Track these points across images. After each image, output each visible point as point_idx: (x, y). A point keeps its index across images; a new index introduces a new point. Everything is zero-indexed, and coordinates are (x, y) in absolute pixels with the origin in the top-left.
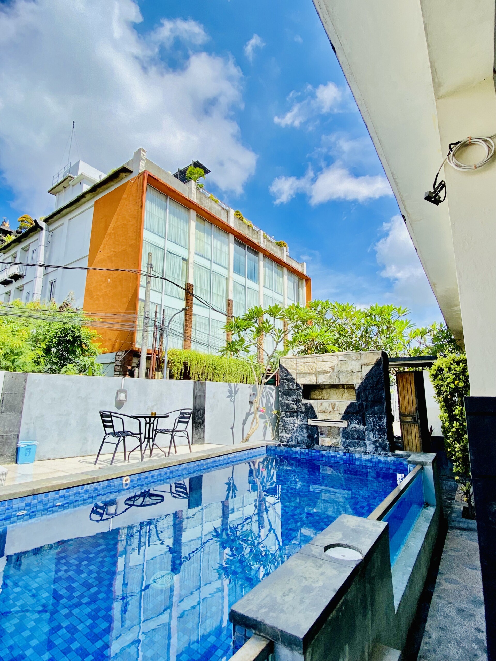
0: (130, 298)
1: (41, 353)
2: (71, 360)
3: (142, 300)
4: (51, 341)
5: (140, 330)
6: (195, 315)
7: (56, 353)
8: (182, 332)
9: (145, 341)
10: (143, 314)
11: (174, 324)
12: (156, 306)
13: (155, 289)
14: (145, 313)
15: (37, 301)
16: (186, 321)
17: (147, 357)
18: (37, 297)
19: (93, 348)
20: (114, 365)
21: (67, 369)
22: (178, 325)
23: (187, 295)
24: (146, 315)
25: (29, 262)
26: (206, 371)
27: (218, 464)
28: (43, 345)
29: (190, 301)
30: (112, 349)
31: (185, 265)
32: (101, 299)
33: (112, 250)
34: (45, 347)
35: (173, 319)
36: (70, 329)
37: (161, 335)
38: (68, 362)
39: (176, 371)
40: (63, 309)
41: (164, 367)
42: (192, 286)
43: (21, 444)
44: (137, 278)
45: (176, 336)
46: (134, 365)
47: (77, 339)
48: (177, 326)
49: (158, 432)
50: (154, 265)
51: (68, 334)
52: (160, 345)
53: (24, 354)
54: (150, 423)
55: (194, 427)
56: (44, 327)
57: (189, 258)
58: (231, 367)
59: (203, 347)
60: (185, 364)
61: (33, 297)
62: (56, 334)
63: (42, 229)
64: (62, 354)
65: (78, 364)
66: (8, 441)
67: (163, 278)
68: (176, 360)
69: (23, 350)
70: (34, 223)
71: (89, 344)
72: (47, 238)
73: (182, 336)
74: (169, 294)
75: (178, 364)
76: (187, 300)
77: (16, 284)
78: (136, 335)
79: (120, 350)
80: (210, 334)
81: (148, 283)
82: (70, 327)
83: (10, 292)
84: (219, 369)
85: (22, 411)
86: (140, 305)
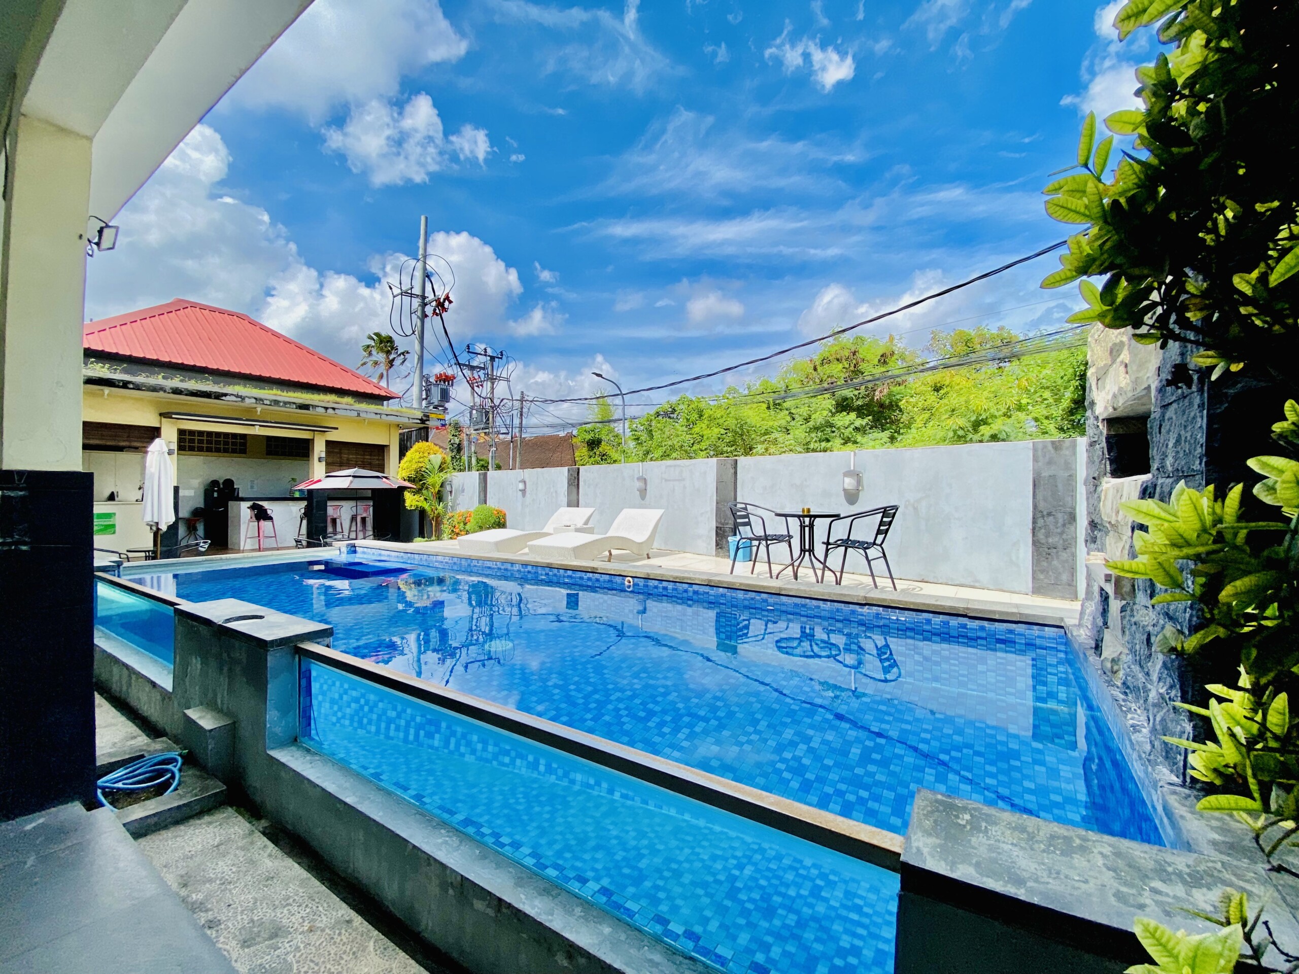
66: (725, 534)
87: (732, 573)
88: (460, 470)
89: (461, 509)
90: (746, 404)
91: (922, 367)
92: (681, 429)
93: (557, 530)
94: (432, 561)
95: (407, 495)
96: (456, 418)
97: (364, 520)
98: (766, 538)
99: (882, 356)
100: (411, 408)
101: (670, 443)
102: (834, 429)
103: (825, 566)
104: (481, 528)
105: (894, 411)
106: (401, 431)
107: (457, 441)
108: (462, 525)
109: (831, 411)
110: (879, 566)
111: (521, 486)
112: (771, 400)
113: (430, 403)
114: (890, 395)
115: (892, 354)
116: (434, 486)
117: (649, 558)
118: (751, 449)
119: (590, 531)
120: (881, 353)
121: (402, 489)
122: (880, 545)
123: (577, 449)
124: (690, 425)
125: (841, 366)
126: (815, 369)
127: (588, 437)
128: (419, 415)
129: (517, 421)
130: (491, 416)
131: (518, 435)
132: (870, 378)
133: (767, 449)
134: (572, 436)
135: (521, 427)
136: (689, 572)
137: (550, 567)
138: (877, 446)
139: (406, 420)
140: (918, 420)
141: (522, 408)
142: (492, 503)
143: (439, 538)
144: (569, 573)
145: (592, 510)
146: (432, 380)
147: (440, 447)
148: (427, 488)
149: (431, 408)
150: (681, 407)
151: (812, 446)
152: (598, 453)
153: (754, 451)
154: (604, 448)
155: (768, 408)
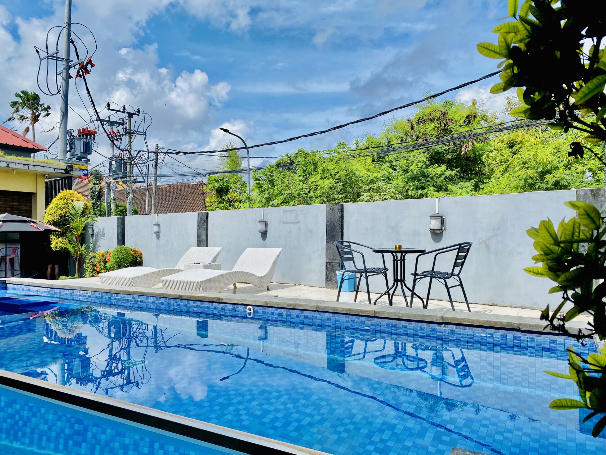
66: (334, 268)
87: (338, 300)
88: (101, 215)
89: (101, 250)
90: (354, 157)
91: (500, 127)
92: (299, 179)
93: (187, 267)
94: (76, 295)
95: (53, 238)
96: (96, 168)
97: (12, 261)
98: (366, 271)
99: (467, 117)
100: (56, 159)
101: (289, 192)
102: (429, 179)
103: (413, 293)
104: (119, 267)
105: (478, 164)
106: (47, 180)
107: (98, 189)
108: (102, 264)
109: (426, 164)
110: (456, 293)
111: (156, 229)
112: (375, 154)
113: (73, 155)
114: (473, 150)
115: (475, 116)
116: (76, 229)
117: (268, 290)
118: (359, 196)
119: (218, 267)
120: (466, 116)
121: (48, 232)
122: (458, 275)
123: (207, 196)
124: (307, 175)
125: (432, 125)
126: (412, 128)
127: (218, 185)
128: (63, 165)
129: (152, 171)
130: (128, 166)
131: (153, 183)
132: (456, 136)
133: (371, 197)
134: (203, 184)
135: (156, 176)
136: (300, 300)
137: (181, 298)
138: (464, 194)
139: (52, 171)
140: (496, 172)
141: (157, 159)
142: (129, 244)
143: (81, 276)
144: (198, 303)
145: (219, 249)
146: (76, 134)
147: (83, 195)
148: (71, 231)
149: (75, 159)
150: (299, 159)
151: (410, 193)
152: (226, 199)
153: (361, 198)
154: (232, 194)
155: (373, 161)
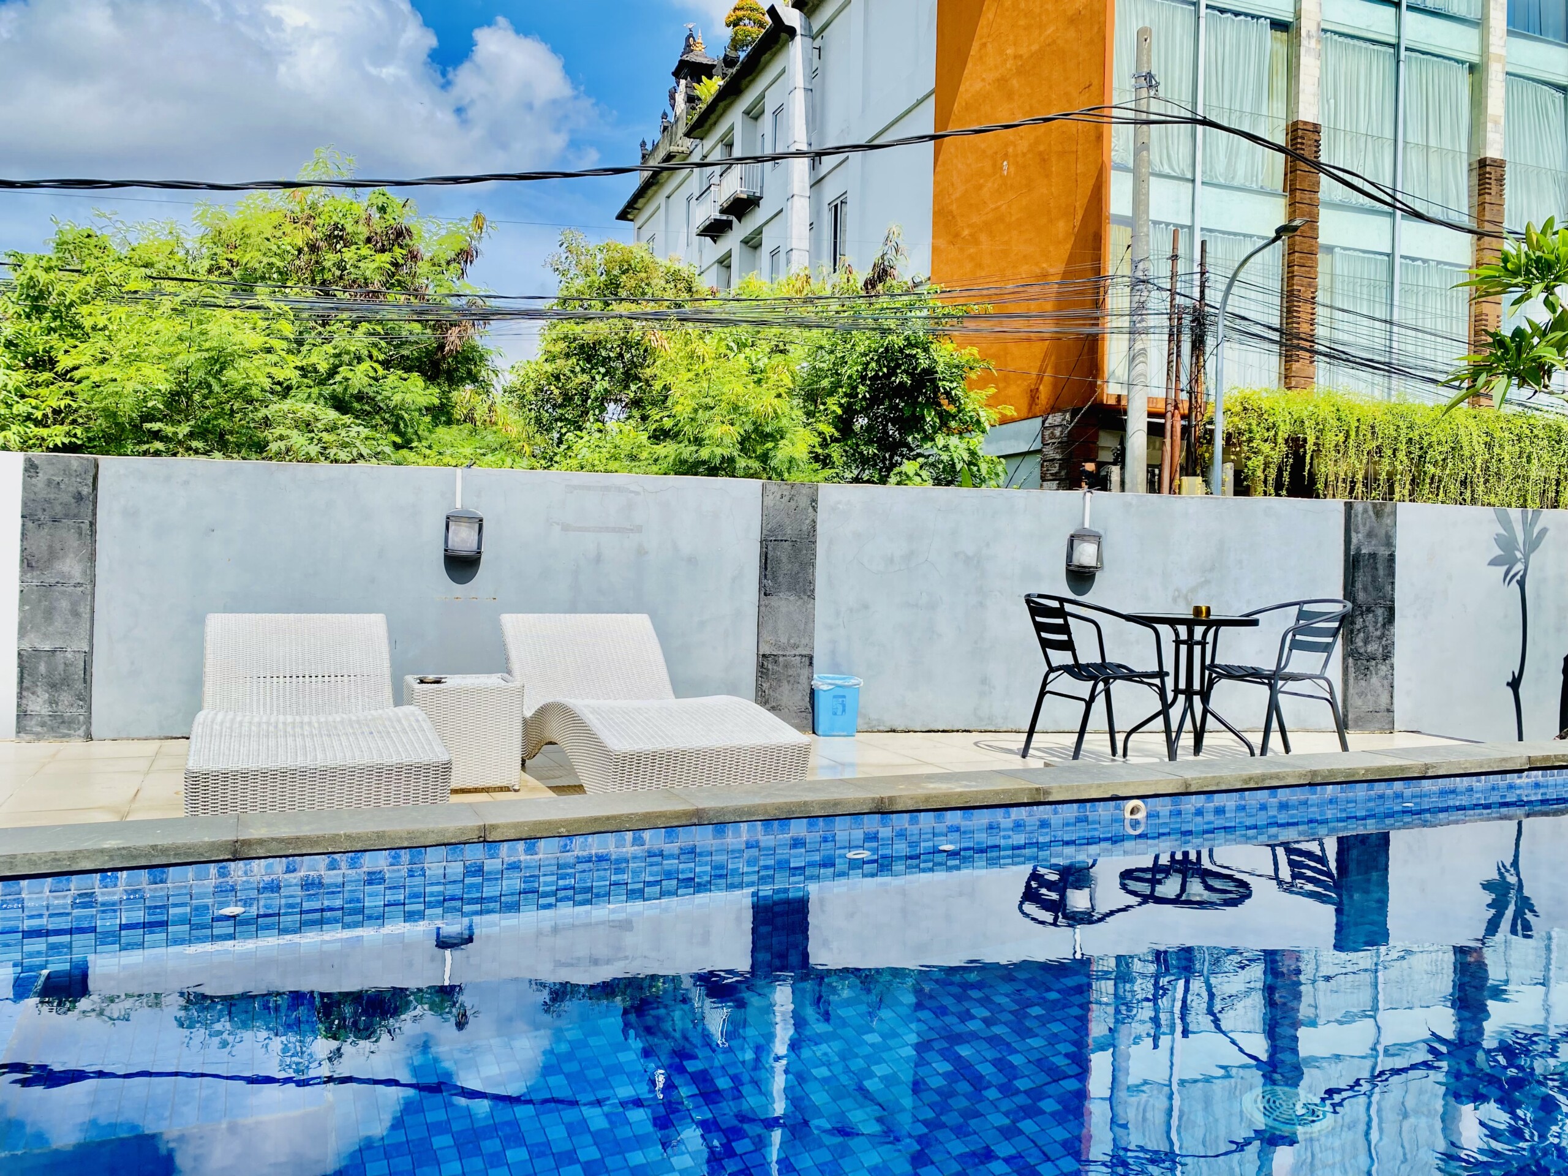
0: (1079, 217)
1: (829, 430)
2: (911, 449)
3: (1122, 221)
4: (852, 394)
5: (1119, 331)
6: (1330, 249)
7: (869, 429)
8: (1276, 322)
9: (1140, 368)
10: (1126, 269)
11: (1243, 292)
12: (1175, 232)
13: (1167, 170)
14: (1135, 265)
15: (802, 274)
16: (1291, 278)
17: (1149, 423)
18: (800, 262)
19: (969, 408)
20: (1038, 458)
21: (904, 477)
22: (1260, 297)
23: (1291, 172)
24: (1139, 274)
25: (768, 151)
26: (1385, 467)
27: (1464, 800)
28: (834, 405)
29: (1307, 195)
30: (1030, 409)
31: (1282, 50)
32: (983, 237)
33: (1010, 51)
34: (839, 411)
35: (1241, 276)
36: (901, 350)
37: (1198, 345)
38: (902, 456)
39: (1259, 473)
40: (874, 287)
41: (1211, 458)
42: (1316, 129)
43: (822, 682)
44: (1099, 137)
45: (1254, 342)
46: (1106, 456)
47: (926, 379)
48: (1256, 301)
49: (1221, 676)
50: (1159, 77)
51: (898, 366)
52: (1195, 380)
53: (788, 436)
54: (1190, 643)
55: (1351, 670)
56: (832, 352)
57: (1298, 16)
58: (1496, 450)
59: (1365, 375)
60: (1296, 444)
61: (788, 262)
62: (865, 369)
63: (791, 32)
64: (886, 432)
65: (931, 460)
66: (790, 672)
67: (1194, 121)
68: (1259, 433)
69: (784, 422)
70: (767, 19)
71: (960, 393)
72: (808, 62)
73: (1276, 336)
74: (1222, 181)
75: (1266, 448)
76: (1293, 191)
77: (741, 230)
78: (1107, 352)
79: (1054, 409)
80: (1395, 318)
81: (1140, 148)
82: (900, 342)
83: (729, 255)
84: (1440, 458)
85: (813, 591)
86: (1116, 239)
